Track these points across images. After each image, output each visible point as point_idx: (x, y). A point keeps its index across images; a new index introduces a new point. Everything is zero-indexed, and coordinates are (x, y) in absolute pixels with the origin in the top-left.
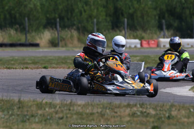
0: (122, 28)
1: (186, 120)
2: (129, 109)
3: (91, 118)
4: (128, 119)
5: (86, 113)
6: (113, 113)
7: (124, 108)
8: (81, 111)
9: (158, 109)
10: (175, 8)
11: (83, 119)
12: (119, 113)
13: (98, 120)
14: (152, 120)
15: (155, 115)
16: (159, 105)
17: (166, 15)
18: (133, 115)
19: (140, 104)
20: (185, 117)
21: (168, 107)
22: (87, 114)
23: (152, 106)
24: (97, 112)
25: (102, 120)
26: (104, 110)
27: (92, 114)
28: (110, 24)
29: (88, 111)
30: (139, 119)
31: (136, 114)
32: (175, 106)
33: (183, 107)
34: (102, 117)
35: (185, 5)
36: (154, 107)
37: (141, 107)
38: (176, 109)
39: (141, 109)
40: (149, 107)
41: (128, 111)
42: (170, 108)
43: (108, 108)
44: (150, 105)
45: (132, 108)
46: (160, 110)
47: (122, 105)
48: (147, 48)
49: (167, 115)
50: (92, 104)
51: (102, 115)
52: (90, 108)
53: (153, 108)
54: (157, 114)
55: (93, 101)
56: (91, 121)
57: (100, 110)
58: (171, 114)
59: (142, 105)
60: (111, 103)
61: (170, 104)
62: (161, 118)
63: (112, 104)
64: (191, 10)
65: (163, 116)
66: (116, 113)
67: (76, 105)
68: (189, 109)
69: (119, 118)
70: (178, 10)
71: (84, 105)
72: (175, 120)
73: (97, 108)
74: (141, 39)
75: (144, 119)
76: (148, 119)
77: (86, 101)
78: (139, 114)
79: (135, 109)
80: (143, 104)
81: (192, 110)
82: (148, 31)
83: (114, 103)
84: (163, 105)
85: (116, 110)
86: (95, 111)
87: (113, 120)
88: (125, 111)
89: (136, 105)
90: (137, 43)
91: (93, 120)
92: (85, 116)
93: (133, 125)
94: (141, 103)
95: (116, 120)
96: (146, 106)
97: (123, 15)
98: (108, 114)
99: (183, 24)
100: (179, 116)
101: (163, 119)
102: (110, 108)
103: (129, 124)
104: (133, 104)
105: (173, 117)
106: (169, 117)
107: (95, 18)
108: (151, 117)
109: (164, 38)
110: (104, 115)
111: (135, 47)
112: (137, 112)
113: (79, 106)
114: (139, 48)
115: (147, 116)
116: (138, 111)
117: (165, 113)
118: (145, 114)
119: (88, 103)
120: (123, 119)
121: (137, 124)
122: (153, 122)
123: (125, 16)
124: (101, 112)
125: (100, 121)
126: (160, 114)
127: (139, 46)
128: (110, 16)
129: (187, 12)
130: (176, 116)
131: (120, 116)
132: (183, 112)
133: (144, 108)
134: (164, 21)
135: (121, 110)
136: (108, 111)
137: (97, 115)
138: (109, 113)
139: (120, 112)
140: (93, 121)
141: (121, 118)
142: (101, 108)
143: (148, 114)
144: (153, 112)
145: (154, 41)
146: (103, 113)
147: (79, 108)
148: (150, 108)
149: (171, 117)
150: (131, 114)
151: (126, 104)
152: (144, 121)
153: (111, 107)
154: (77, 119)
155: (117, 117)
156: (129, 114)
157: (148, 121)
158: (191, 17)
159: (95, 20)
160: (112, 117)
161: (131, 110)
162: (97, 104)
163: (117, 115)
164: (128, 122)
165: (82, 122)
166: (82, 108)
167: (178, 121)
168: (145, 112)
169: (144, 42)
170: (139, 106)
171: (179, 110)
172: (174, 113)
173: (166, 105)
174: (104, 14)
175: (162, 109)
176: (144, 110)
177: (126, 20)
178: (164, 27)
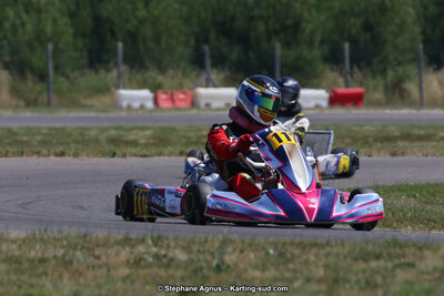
0: (112, 64)
1: (257, 273)
2: (128, 249)
3: (40, 270)
4: (125, 271)
5: (27, 259)
6: (91, 259)
7: (116, 247)
8: (17, 253)
9: (195, 248)
10: (233, 18)
11: (23, 273)
12: (104, 259)
13: (56, 274)
14: (179, 273)
15: (186, 262)
16: (197, 240)
17: (213, 35)
18: (138, 262)
19: (152, 239)
20: (256, 267)
21: (217, 245)
22: (31, 261)
23: (181, 243)
24: (55, 257)
25: (66, 276)
26: (71, 252)
27: (43, 261)
28: (85, 54)
29: (33, 253)
30: (151, 271)
31: (145, 260)
32: (232, 242)
33: (250, 245)
34: (66, 267)
35: (256, 12)
36: (185, 245)
37: (156, 246)
38: (234, 249)
39: (155, 249)
40: (172, 244)
41: (125, 253)
42: (221, 248)
43: (79, 247)
44: (176, 239)
45: (133, 246)
46: (199, 251)
47: (112, 240)
48: (169, 110)
49: (215, 263)
50: (42, 239)
51: (66, 263)
52: (38, 247)
53: (183, 248)
54: (192, 260)
55: (45, 230)
56: (39, 276)
57: (60, 252)
58: (222, 261)
59: (157, 241)
60: (85, 236)
61: (220, 237)
62: (201, 269)
63: (88, 238)
64: (271, 23)
65: (204, 264)
66: (98, 258)
67: (5, 240)
68: (264, 248)
69: (104, 271)
70: (240, 23)
71: (24, 241)
72: (234, 274)
73: (55, 246)
74: (155, 88)
75: (162, 272)
76: (171, 271)
77: (29, 232)
78: (150, 260)
79: (141, 249)
80: (159, 238)
81: (271, 251)
82: (171, 72)
83: (95, 235)
84: (206, 240)
85: (97, 253)
86: (50, 254)
87: (90, 274)
88: (117, 254)
89: (143, 241)
90: (146, 99)
91: (45, 274)
92: (26, 265)
93: (137, 286)
94: (156, 234)
95: (98, 273)
96: (165, 242)
97: (113, 33)
98: (79, 261)
99: (251, 54)
100: (242, 266)
101: (205, 271)
102: (83, 248)
103: (128, 283)
104: (137, 239)
105: (229, 267)
106: (218, 266)
107: (49, 40)
108: (177, 267)
109: (207, 86)
110: (71, 263)
111: (142, 107)
112: (146, 256)
113: (14, 242)
114: (151, 111)
115: (168, 266)
116: (148, 253)
117: (209, 258)
118: (165, 260)
119: (34, 235)
120: (112, 272)
121: (147, 283)
122: (183, 279)
123: (119, 35)
124: (64, 255)
125: (61, 276)
126: (199, 260)
127: (150, 104)
128: (84, 35)
129: (261, 27)
130: (236, 265)
131: (107, 265)
132: (252, 256)
133: (161, 246)
134: (206, 48)
135: (109, 251)
136: (78, 253)
137: (54, 261)
138: (82, 259)
139: (107, 257)
140: (44, 277)
141: (109, 271)
142: (63, 247)
143: (172, 260)
144: (182, 256)
145: (185, 93)
146: (67, 258)
147: (14, 247)
148: (175, 248)
149: (223, 267)
150: (132, 261)
151: (120, 237)
152: (161, 277)
153: (86, 245)
154: (8, 273)
155: (100, 267)
156: (128, 261)
157: (172, 277)
158: (269, 39)
159: (50, 46)
160: (88, 268)
161: (131, 253)
162: (54, 239)
163: (100, 262)
164: (125, 279)
165: (19, 279)
166: (20, 247)
167: (238, 277)
168: (165, 256)
169: (163, 96)
170: (150, 242)
171: (242, 251)
172: (230, 259)
173: (212, 241)
174: (71, 31)
175: (202, 249)
176: (163, 252)
177: (120, 45)
178: (208, 62)
